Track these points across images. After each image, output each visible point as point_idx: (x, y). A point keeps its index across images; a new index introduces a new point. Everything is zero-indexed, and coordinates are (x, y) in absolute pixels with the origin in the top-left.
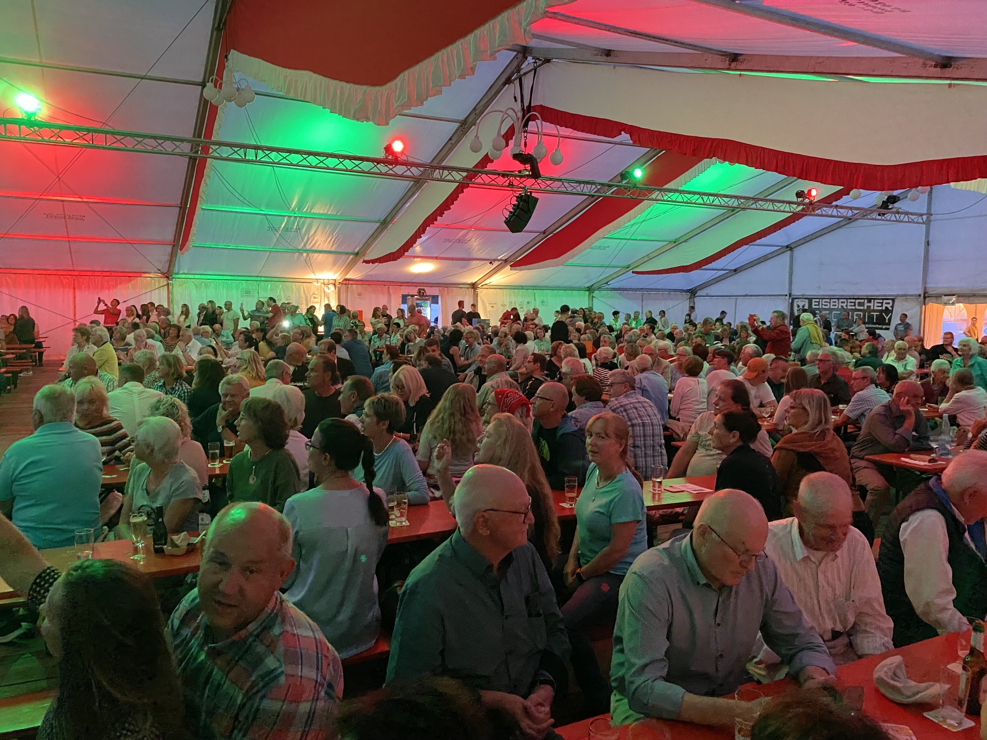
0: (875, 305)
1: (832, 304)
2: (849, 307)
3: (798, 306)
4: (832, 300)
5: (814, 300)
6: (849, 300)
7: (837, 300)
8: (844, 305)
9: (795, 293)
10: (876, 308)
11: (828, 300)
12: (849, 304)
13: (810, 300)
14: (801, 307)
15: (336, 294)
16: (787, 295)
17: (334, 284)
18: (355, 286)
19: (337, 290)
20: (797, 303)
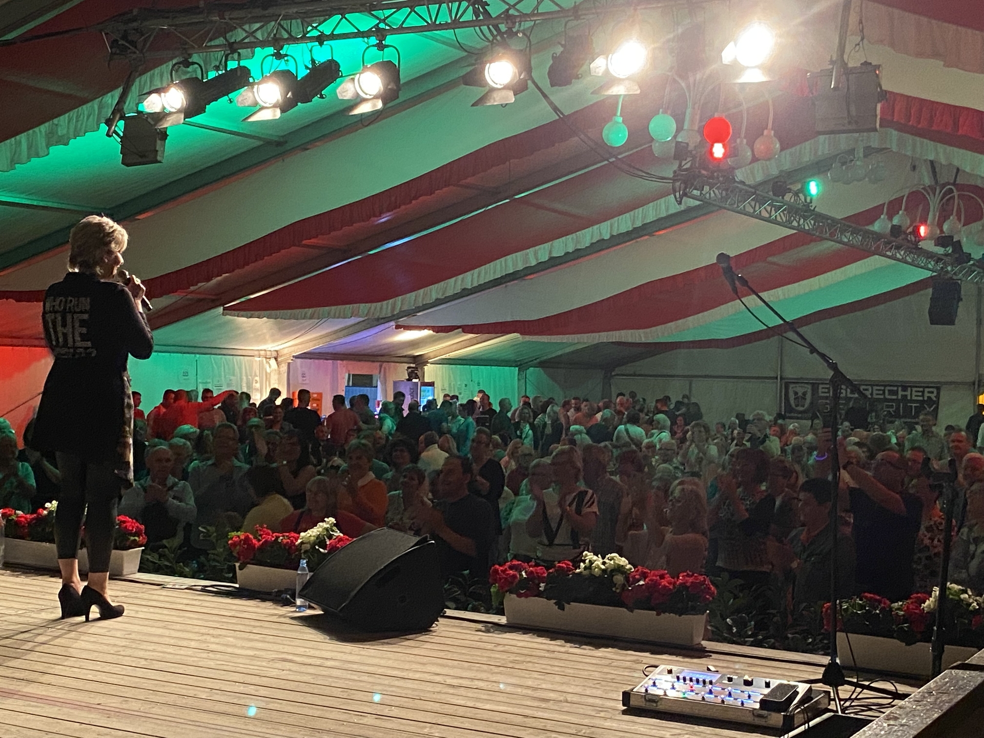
0: (914, 394)
2: (876, 396)
3: (796, 393)
5: (821, 386)
6: (875, 388)
8: (868, 393)
9: (790, 373)
10: (914, 398)
12: (875, 392)
13: (813, 385)
14: (800, 394)
15: (279, 373)
16: (777, 378)
17: (276, 359)
18: (299, 361)
19: (284, 368)
20: (795, 389)
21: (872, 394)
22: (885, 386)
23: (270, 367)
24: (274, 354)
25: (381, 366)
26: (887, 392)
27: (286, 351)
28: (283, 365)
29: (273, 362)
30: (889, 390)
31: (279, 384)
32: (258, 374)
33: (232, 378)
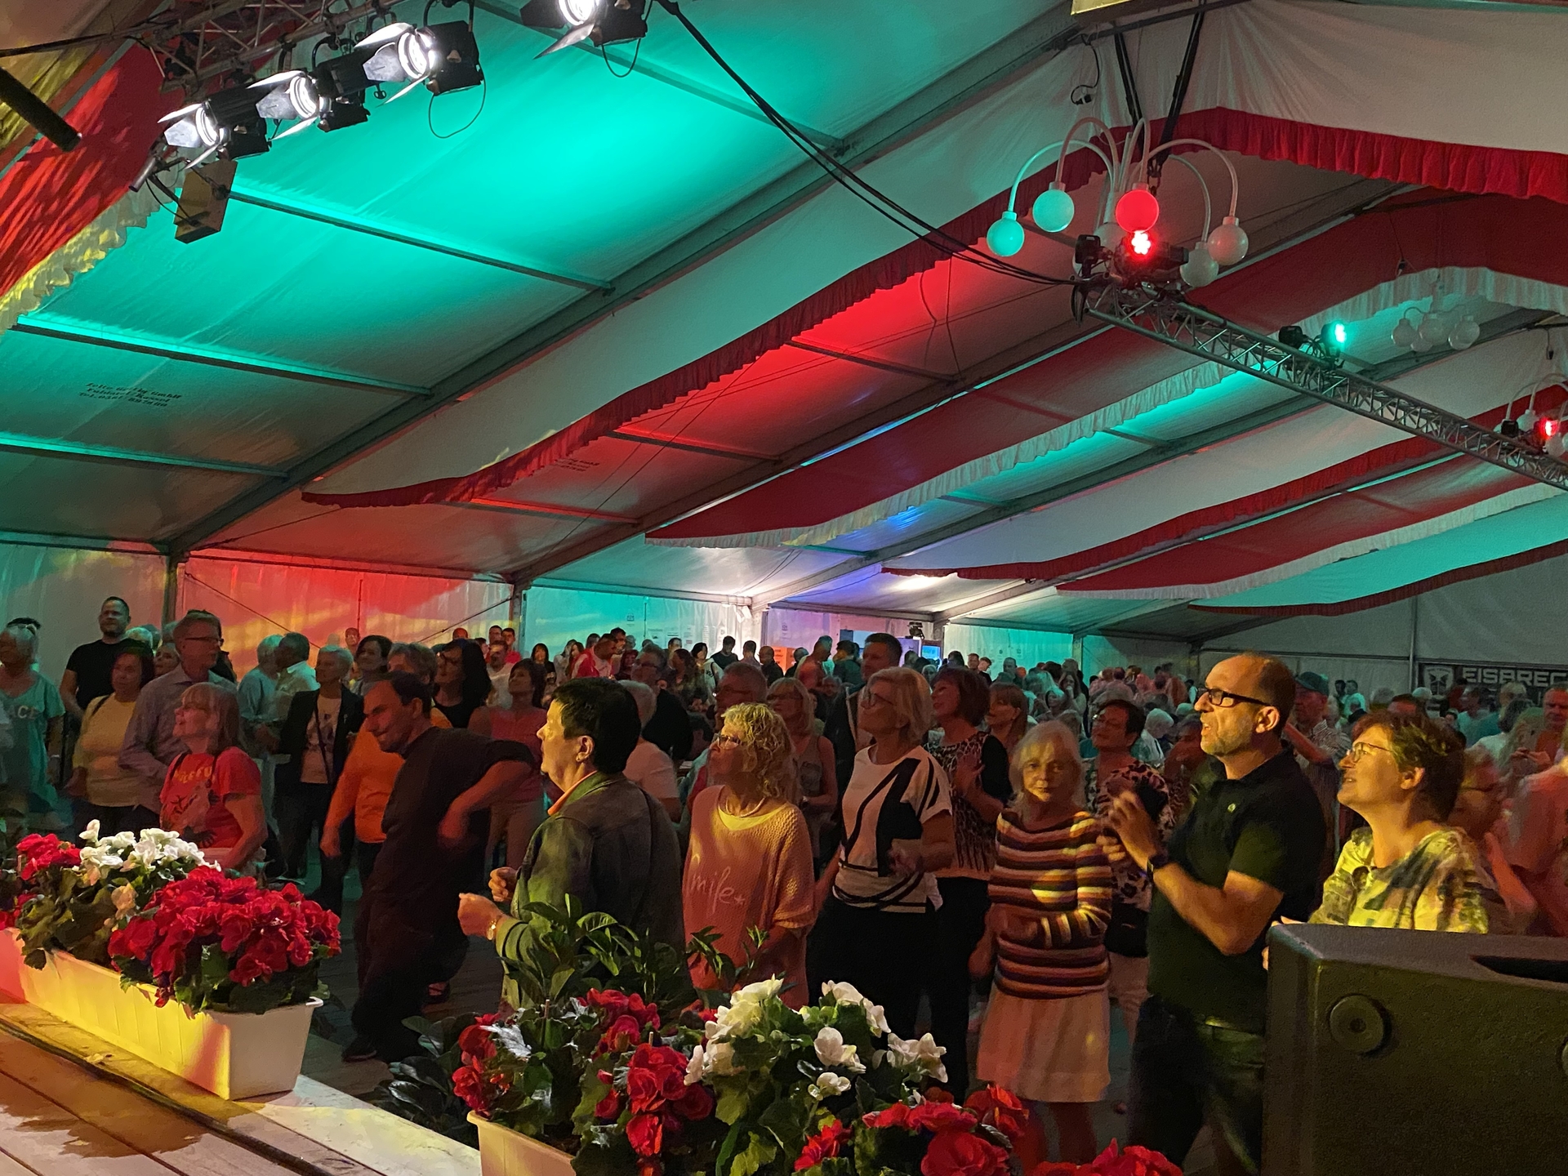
1: (1502, 676)
2: (1537, 684)
3: (1433, 678)
4: (1502, 672)
5: (1465, 669)
6: (1537, 673)
7: (1512, 672)
8: (1528, 680)
9: (1426, 652)
11: (1496, 671)
12: (1536, 678)
13: (1455, 668)
14: (1439, 679)
15: (753, 624)
16: (1408, 658)
17: (750, 607)
18: (779, 612)
19: (759, 618)
20: (1432, 673)
21: (1532, 681)
22: (1551, 671)
23: (742, 615)
24: (748, 601)
25: (888, 623)
26: (1552, 679)
27: (760, 598)
28: (758, 614)
29: (746, 610)
30: (1555, 677)
31: (753, 636)
32: (726, 624)
33: (690, 626)
